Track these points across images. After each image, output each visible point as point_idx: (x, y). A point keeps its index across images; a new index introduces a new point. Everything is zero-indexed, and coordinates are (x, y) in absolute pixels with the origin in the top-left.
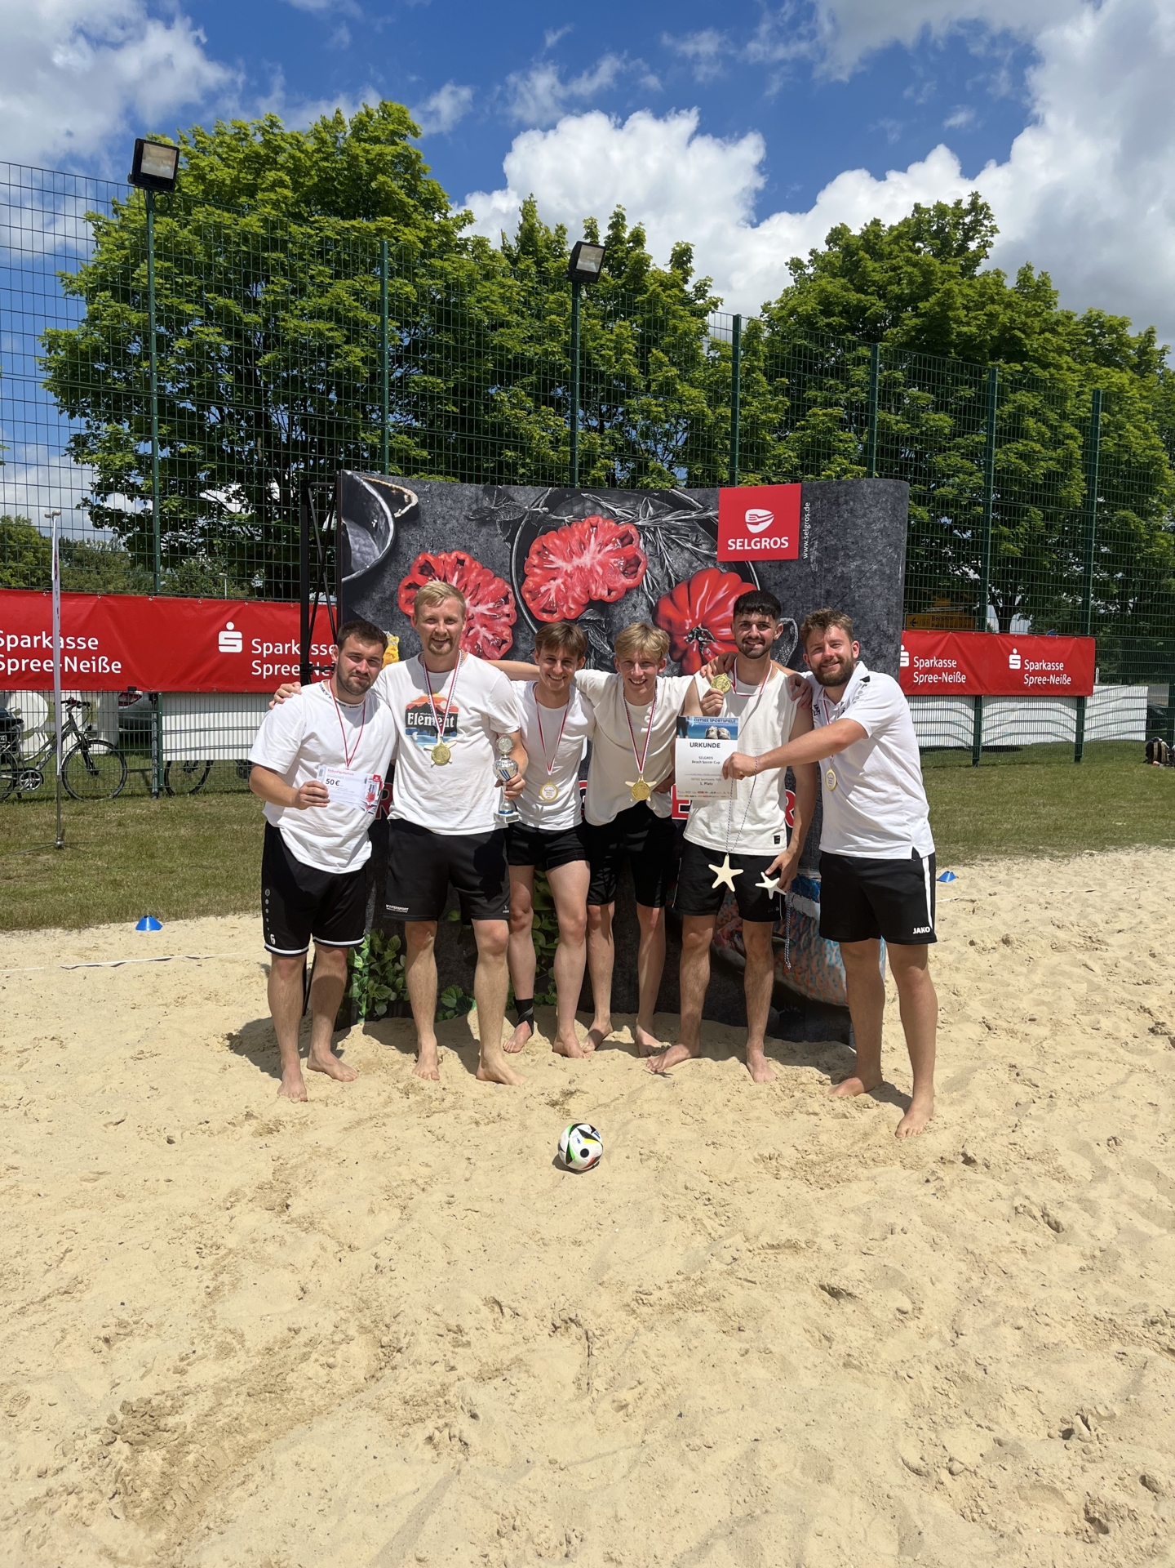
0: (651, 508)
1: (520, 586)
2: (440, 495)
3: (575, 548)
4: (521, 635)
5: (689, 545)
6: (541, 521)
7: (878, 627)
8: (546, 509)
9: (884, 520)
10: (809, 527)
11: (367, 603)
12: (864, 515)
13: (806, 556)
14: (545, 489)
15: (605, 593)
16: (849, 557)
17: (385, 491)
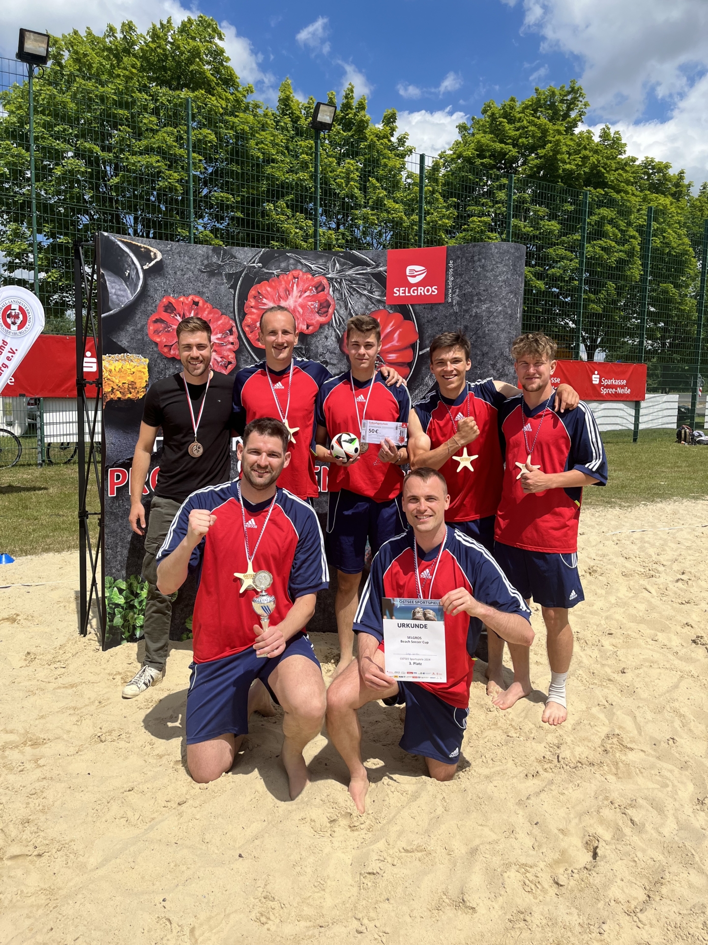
0: (337, 265)
1: (241, 321)
2: (179, 253)
3: (282, 294)
4: (242, 358)
5: (366, 292)
6: (256, 273)
7: (502, 354)
8: (260, 265)
9: (507, 272)
10: (452, 279)
11: (123, 333)
12: (492, 270)
13: (450, 300)
14: (259, 249)
15: (305, 327)
16: (481, 301)
17: (135, 249)
